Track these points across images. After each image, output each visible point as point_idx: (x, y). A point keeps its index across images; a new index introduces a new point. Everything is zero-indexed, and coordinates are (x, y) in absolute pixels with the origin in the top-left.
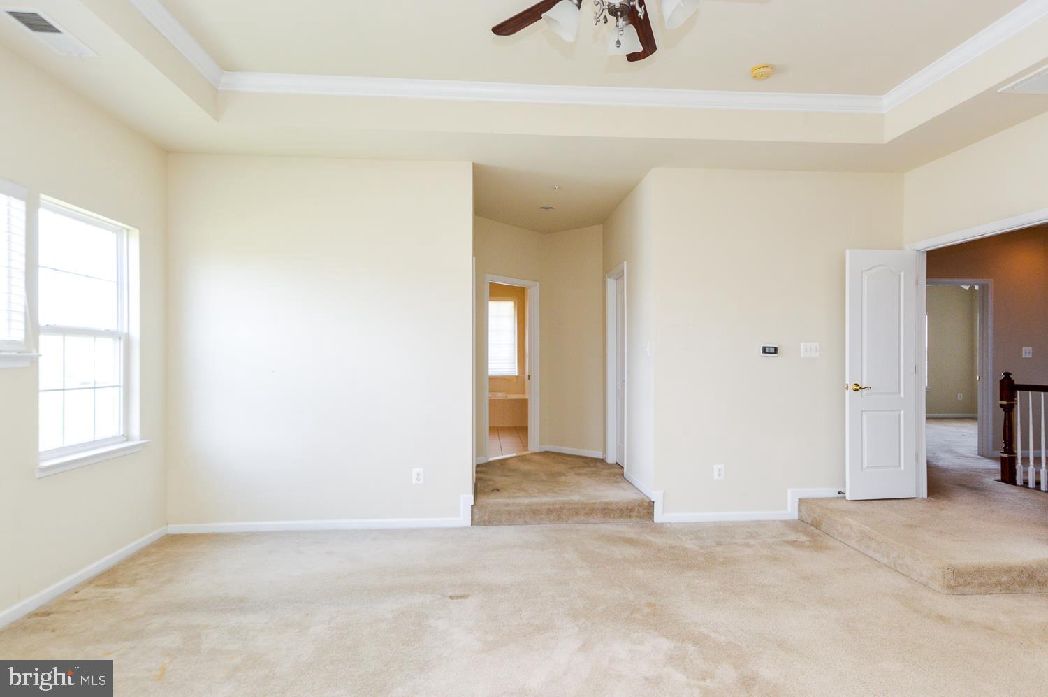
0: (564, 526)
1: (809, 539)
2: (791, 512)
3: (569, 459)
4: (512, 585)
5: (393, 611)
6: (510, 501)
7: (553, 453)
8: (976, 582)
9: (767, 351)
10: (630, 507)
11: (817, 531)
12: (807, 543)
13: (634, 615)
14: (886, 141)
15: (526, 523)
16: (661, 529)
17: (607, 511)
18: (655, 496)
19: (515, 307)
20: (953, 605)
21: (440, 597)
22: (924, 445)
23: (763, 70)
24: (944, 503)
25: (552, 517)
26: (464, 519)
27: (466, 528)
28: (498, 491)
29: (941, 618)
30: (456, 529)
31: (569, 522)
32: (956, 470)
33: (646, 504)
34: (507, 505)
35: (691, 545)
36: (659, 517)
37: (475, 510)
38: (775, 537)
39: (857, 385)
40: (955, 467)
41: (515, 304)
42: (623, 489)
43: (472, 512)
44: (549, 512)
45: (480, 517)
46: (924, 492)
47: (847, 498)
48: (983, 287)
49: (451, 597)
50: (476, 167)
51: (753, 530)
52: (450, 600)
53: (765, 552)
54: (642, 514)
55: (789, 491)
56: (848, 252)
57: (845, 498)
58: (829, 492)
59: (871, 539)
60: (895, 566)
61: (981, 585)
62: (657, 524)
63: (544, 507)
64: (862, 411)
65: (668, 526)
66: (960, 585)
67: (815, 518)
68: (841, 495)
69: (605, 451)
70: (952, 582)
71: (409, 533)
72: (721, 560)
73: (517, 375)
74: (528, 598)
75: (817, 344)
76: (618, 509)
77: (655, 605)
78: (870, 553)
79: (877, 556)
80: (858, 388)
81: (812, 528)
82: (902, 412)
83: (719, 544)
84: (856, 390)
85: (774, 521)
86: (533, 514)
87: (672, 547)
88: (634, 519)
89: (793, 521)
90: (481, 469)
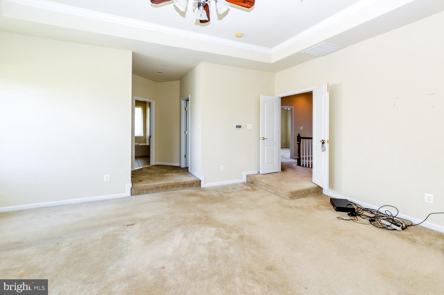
0: (169, 192)
1: (251, 188)
2: (244, 180)
3: (167, 167)
4: (152, 217)
5: (101, 235)
6: (147, 185)
7: (160, 165)
8: (297, 195)
9: (238, 127)
10: (193, 183)
11: (252, 185)
12: (251, 189)
13: (201, 221)
14: (272, 63)
15: (154, 193)
16: (204, 190)
17: (185, 185)
18: (201, 178)
19: (142, 110)
20: (292, 203)
21: (122, 226)
22: (280, 156)
23: (239, 34)
24: (285, 173)
25: (164, 189)
26: (128, 193)
27: (129, 197)
28: (141, 181)
29: (290, 207)
30: (124, 198)
31: (171, 190)
32: (286, 163)
33: (198, 181)
34: (146, 186)
35: (215, 194)
36: (203, 185)
37: (133, 190)
38: (241, 188)
39: (263, 138)
40: (286, 162)
41: (142, 108)
42: (189, 176)
43: (131, 190)
44: (163, 187)
45: (135, 192)
46: (280, 170)
47: (261, 174)
48: (292, 109)
49: (127, 226)
50: (133, 53)
51: (234, 187)
52: (127, 227)
53: (239, 193)
54: (197, 185)
55: (244, 173)
56: (261, 96)
57: (260, 173)
58: (254, 172)
59: (269, 186)
60: (276, 193)
61: (298, 196)
62: (202, 188)
63: (161, 186)
64: (265, 146)
65: (206, 188)
66: (293, 197)
67: (252, 181)
68: (259, 173)
69: (180, 163)
70: (291, 196)
71: (103, 202)
72: (226, 198)
73: (143, 136)
74: (160, 221)
75: (252, 125)
76: (189, 184)
77: (207, 217)
78: (269, 190)
79: (271, 191)
80: (264, 139)
81: (251, 184)
82: (275, 146)
83: (224, 193)
84: (263, 139)
85: (239, 183)
86: (157, 189)
87: (209, 195)
88: (194, 187)
89: (245, 182)
90: (133, 173)
